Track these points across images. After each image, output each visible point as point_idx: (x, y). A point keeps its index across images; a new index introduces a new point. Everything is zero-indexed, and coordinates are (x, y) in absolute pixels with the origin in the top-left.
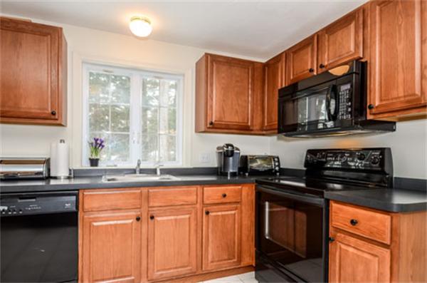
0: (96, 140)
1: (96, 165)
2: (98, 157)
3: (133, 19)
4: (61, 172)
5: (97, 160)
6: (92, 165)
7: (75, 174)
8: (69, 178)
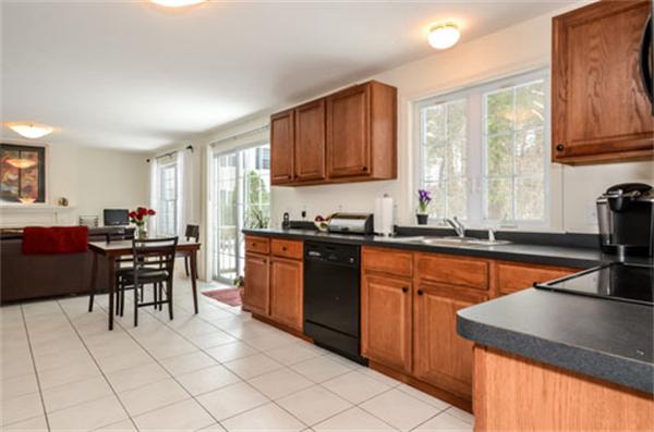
0: (420, 192)
1: (425, 223)
2: (426, 213)
3: (433, 29)
4: (384, 228)
5: (426, 217)
6: (420, 223)
7: (399, 231)
8: (390, 235)
